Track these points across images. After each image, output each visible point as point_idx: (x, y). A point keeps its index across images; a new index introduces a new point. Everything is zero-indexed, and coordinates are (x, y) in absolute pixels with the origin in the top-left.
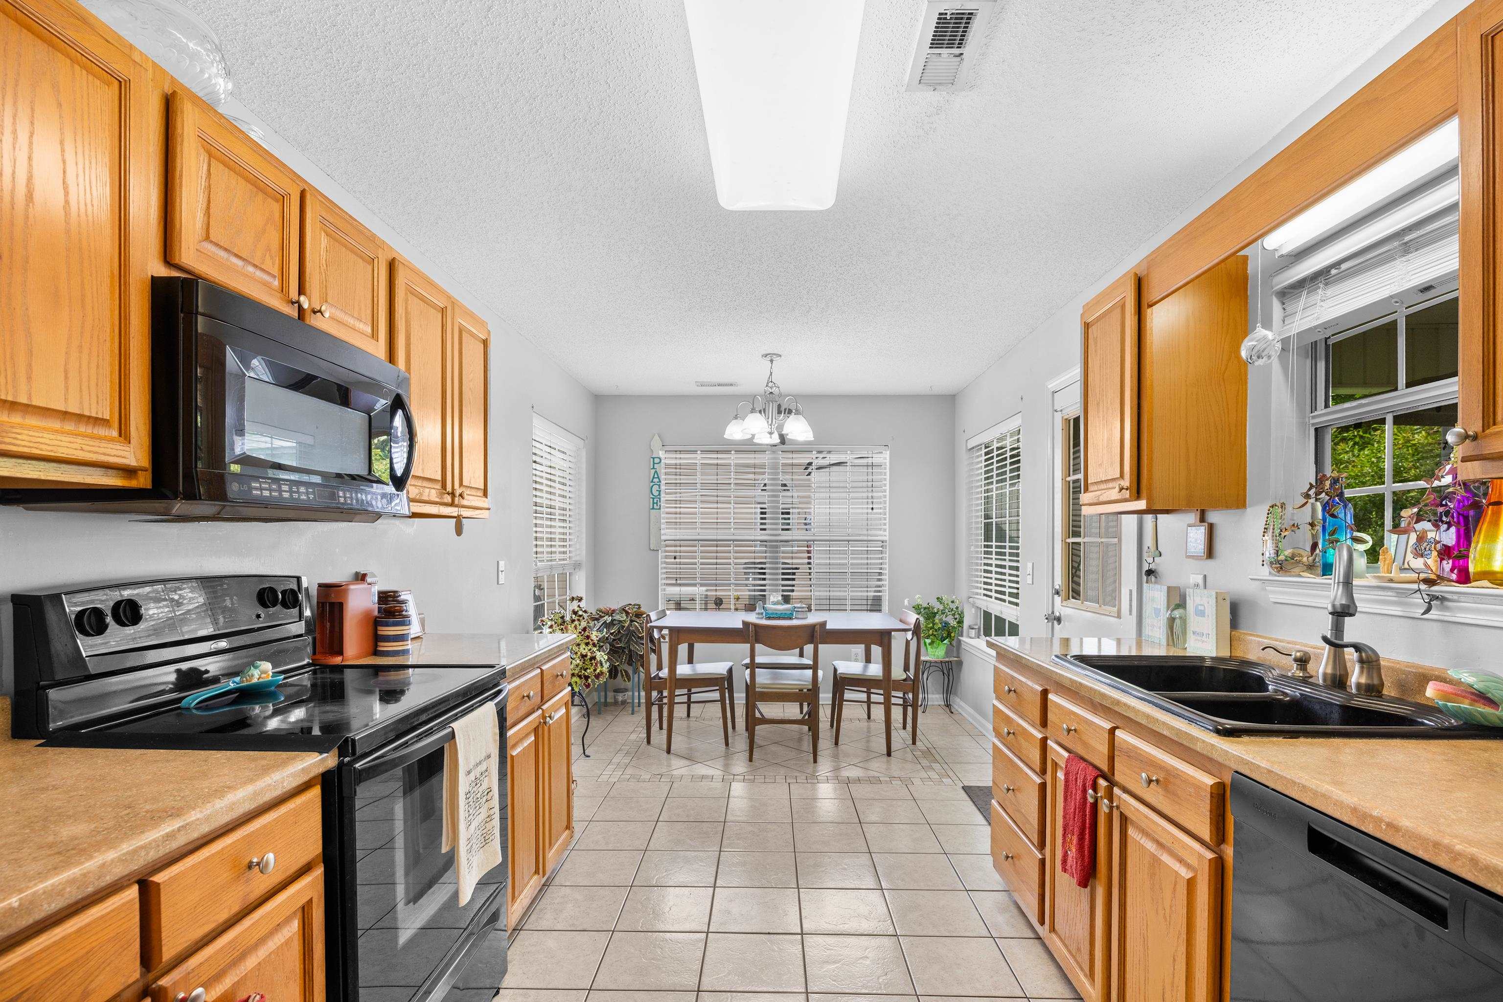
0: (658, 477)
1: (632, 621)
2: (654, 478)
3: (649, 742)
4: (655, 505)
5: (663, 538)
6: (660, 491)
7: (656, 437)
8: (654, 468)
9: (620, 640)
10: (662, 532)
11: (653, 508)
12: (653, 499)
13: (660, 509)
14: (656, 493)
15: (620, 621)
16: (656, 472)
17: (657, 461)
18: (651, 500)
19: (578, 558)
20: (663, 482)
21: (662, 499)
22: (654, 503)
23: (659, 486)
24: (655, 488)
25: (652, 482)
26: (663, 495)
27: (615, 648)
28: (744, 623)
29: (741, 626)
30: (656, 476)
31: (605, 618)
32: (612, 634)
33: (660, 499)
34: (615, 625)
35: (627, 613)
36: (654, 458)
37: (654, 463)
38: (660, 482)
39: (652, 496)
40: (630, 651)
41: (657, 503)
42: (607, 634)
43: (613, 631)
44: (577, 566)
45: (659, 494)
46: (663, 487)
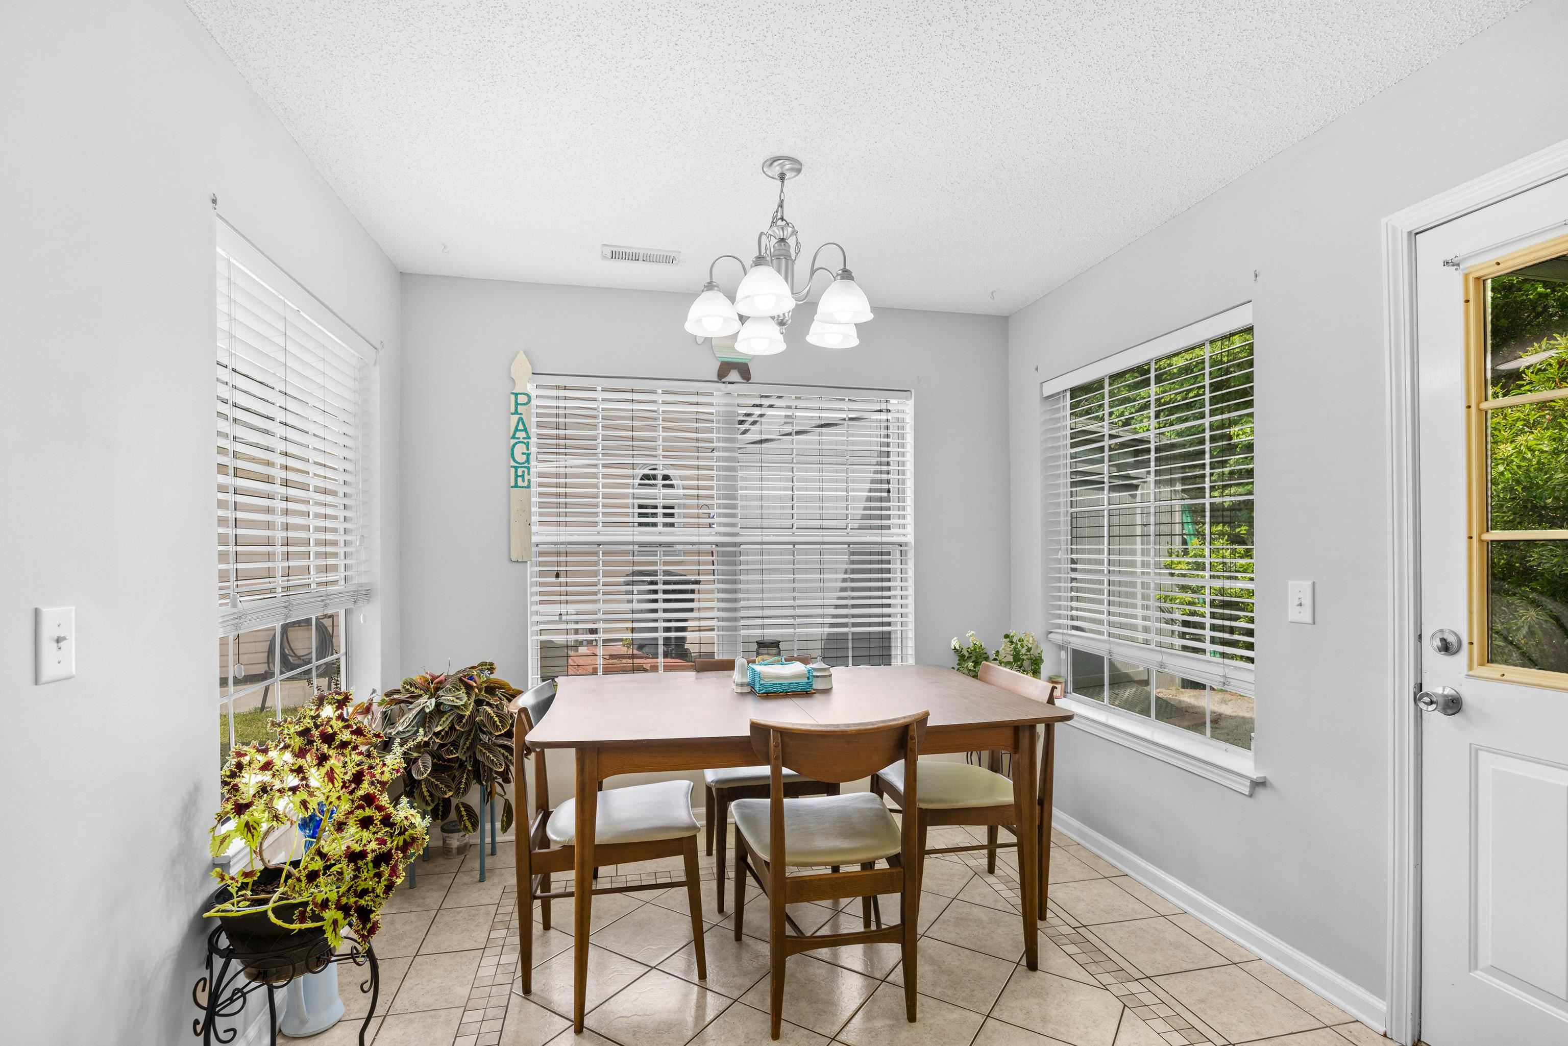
0: (525, 430)
1: (479, 703)
2: (516, 430)
3: (527, 990)
4: (520, 479)
5: (535, 539)
6: (528, 455)
7: (521, 357)
8: (516, 413)
9: (455, 744)
10: (534, 529)
11: (516, 486)
12: (516, 468)
13: (529, 487)
14: (521, 458)
15: (457, 707)
16: (521, 419)
17: (522, 399)
18: (513, 470)
19: (363, 580)
20: (534, 440)
21: (532, 470)
22: (517, 476)
23: (527, 444)
24: (520, 449)
25: (514, 437)
26: (533, 463)
27: (445, 760)
28: (754, 726)
29: (747, 733)
30: (521, 427)
31: (422, 700)
32: (437, 734)
33: (528, 468)
34: (444, 713)
35: (469, 688)
36: (516, 395)
37: (517, 404)
38: (529, 438)
39: (513, 464)
40: (476, 763)
41: (523, 476)
42: (425, 735)
43: (439, 728)
44: (362, 595)
45: (528, 461)
46: (533, 450)
